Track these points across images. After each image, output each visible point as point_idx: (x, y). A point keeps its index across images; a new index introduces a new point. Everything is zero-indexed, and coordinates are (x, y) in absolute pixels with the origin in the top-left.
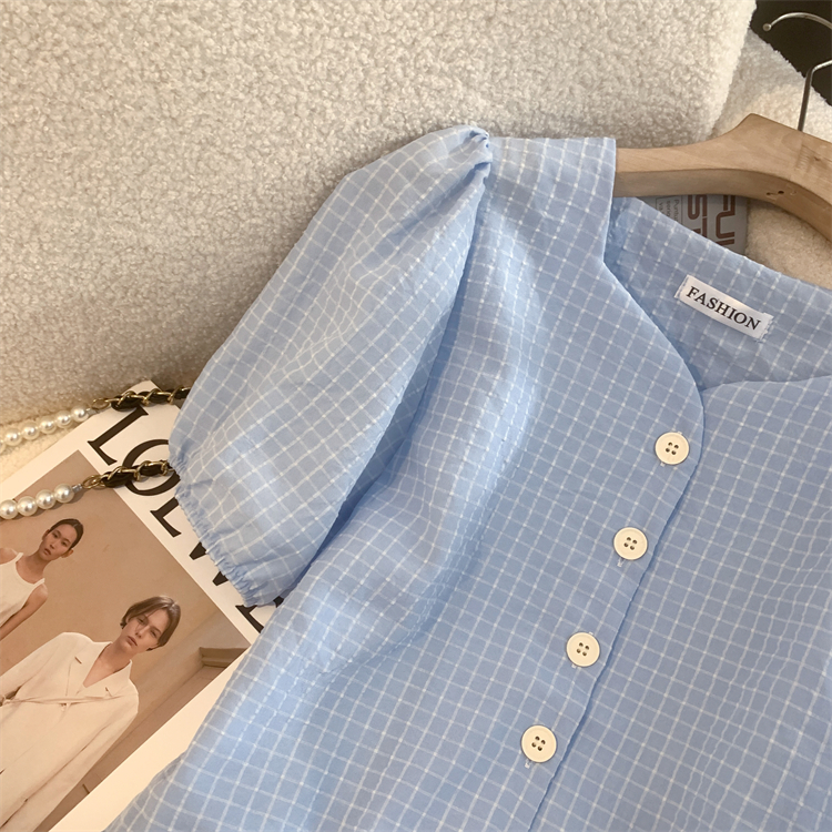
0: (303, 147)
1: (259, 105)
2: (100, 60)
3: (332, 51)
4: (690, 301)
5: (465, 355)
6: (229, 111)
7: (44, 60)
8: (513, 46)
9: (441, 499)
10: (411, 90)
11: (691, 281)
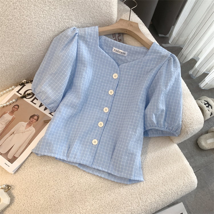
0: (46, 34)
1: (38, 28)
2: (12, 25)
3: (49, 18)
4: (114, 52)
5: (79, 65)
6: (34, 30)
7: (3, 26)
8: (78, 13)
9: (79, 89)
10: (63, 23)
11: (114, 48)
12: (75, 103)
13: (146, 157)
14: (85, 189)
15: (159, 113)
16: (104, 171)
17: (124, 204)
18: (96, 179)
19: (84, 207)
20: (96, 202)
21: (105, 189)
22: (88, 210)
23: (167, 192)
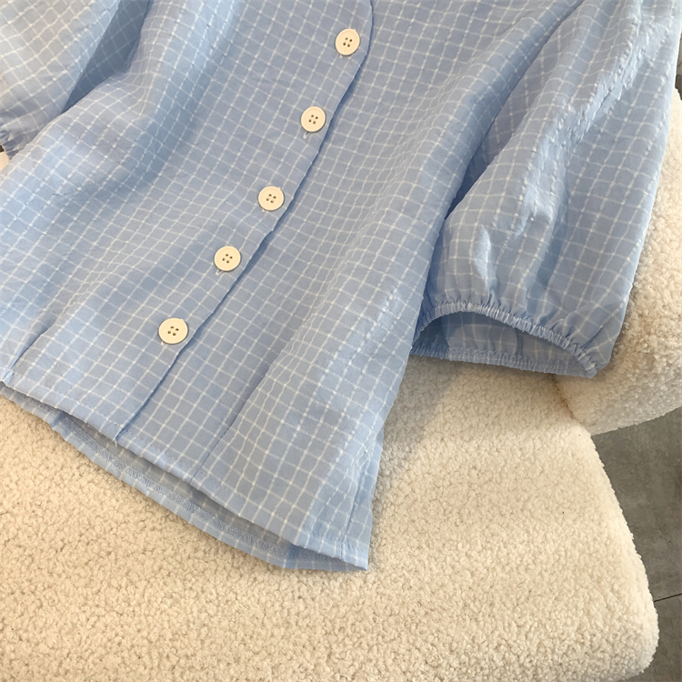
12: (120, 126)
13: (411, 455)
14: (58, 539)
15: (518, 234)
16: (173, 477)
17: (237, 661)
18: (126, 507)
19: (26, 631)
20: (93, 619)
21: (158, 563)
22: (43, 647)
23: (480, 655)
